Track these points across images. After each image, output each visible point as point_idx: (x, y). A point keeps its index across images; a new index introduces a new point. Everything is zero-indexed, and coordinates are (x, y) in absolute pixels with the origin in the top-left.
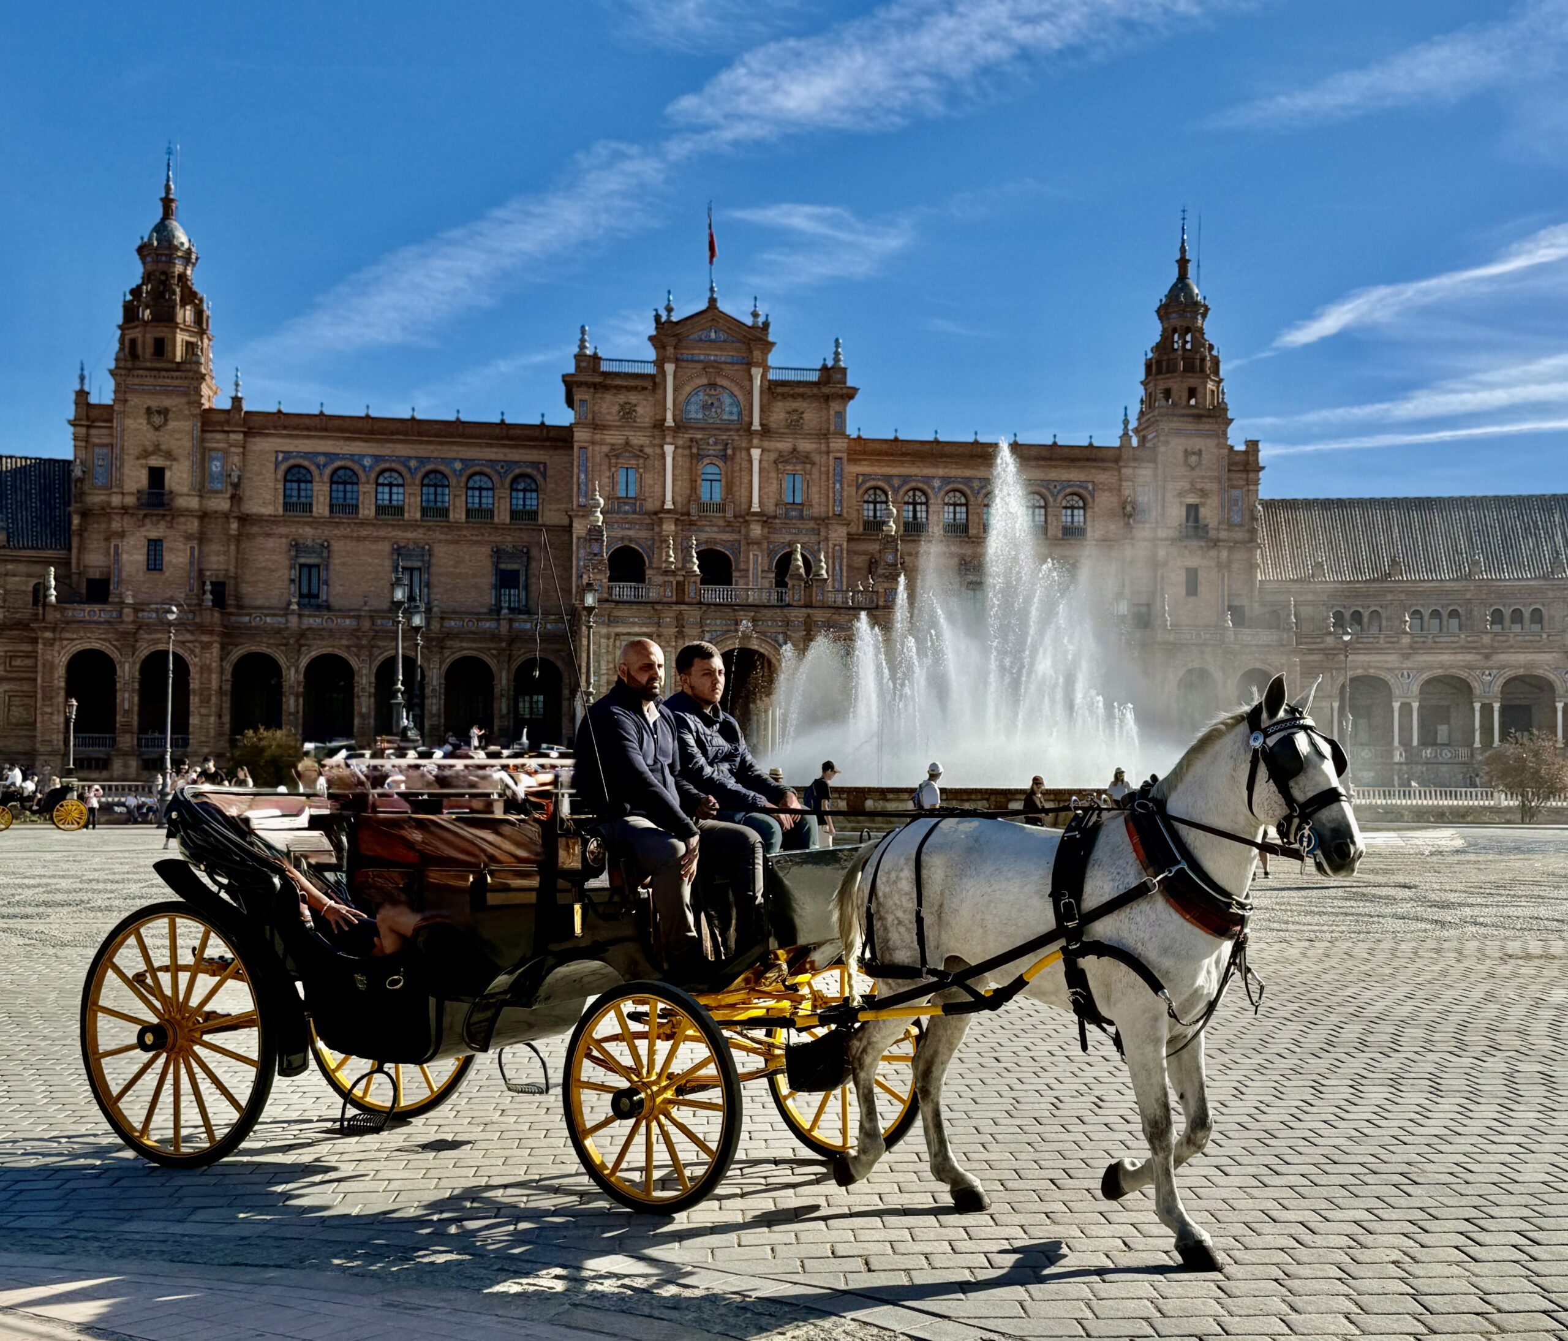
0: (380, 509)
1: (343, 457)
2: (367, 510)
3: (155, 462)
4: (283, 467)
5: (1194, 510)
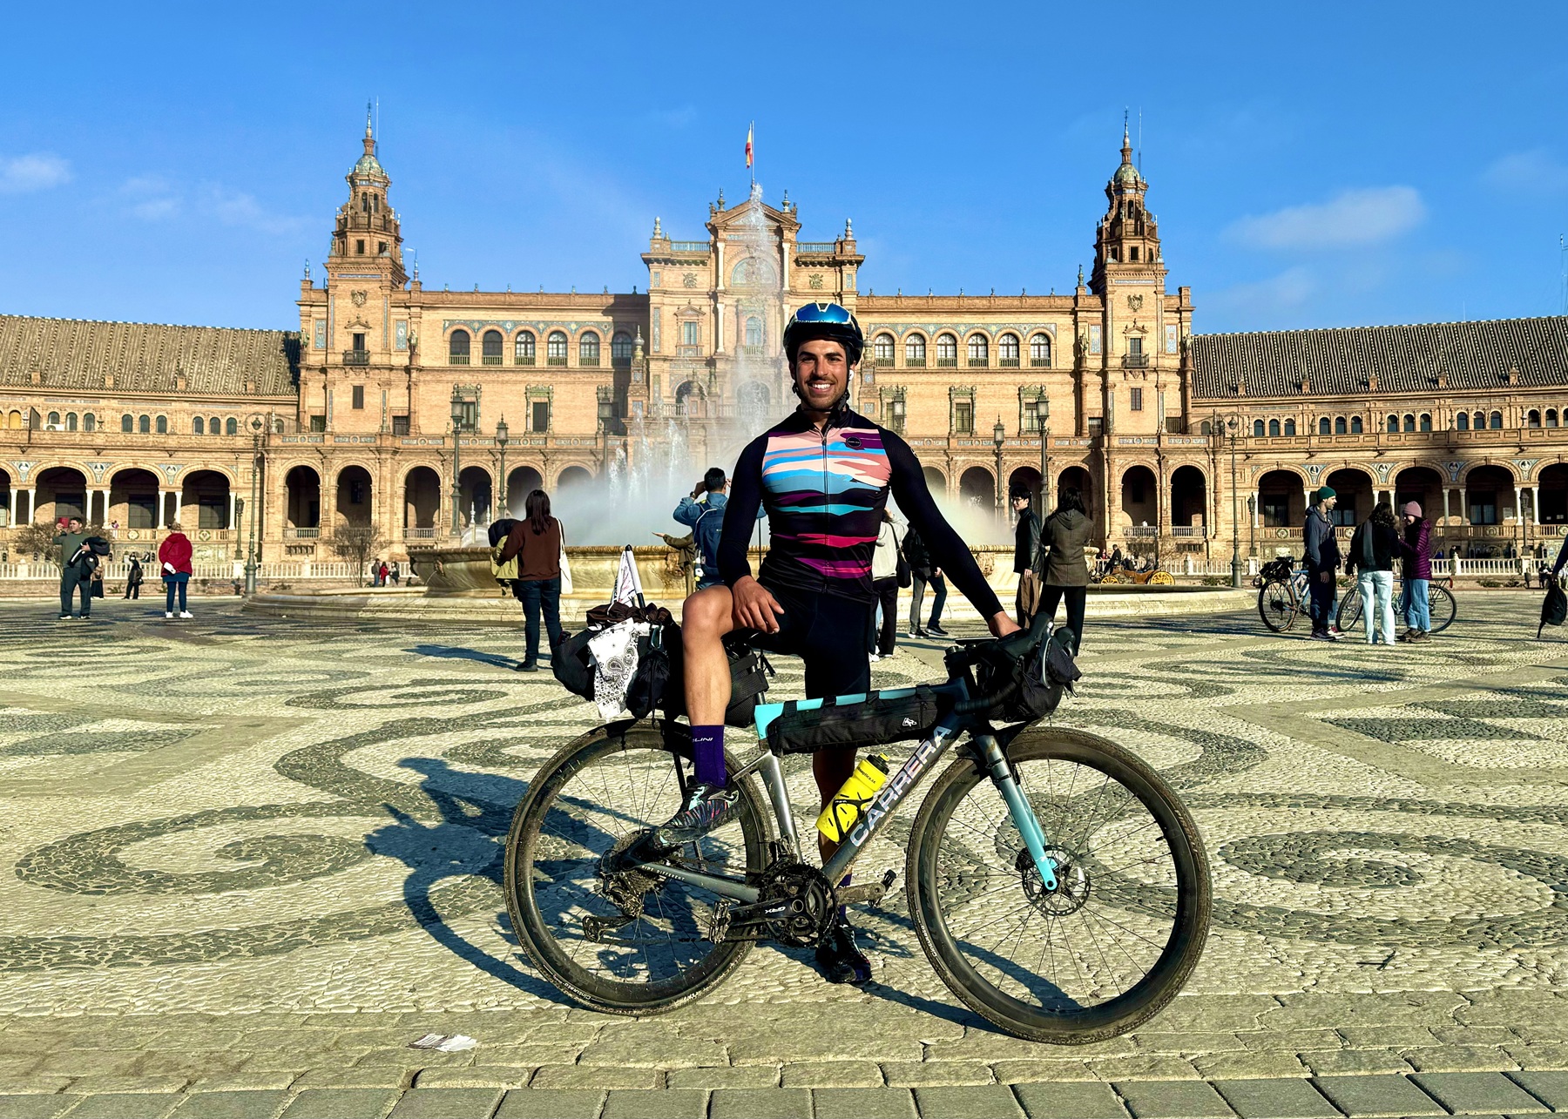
0: (519, 361)
1: (492, 323)
2: (508, 360)
3: (359, 330)
4: (450, 331)
5: (1137, 343)
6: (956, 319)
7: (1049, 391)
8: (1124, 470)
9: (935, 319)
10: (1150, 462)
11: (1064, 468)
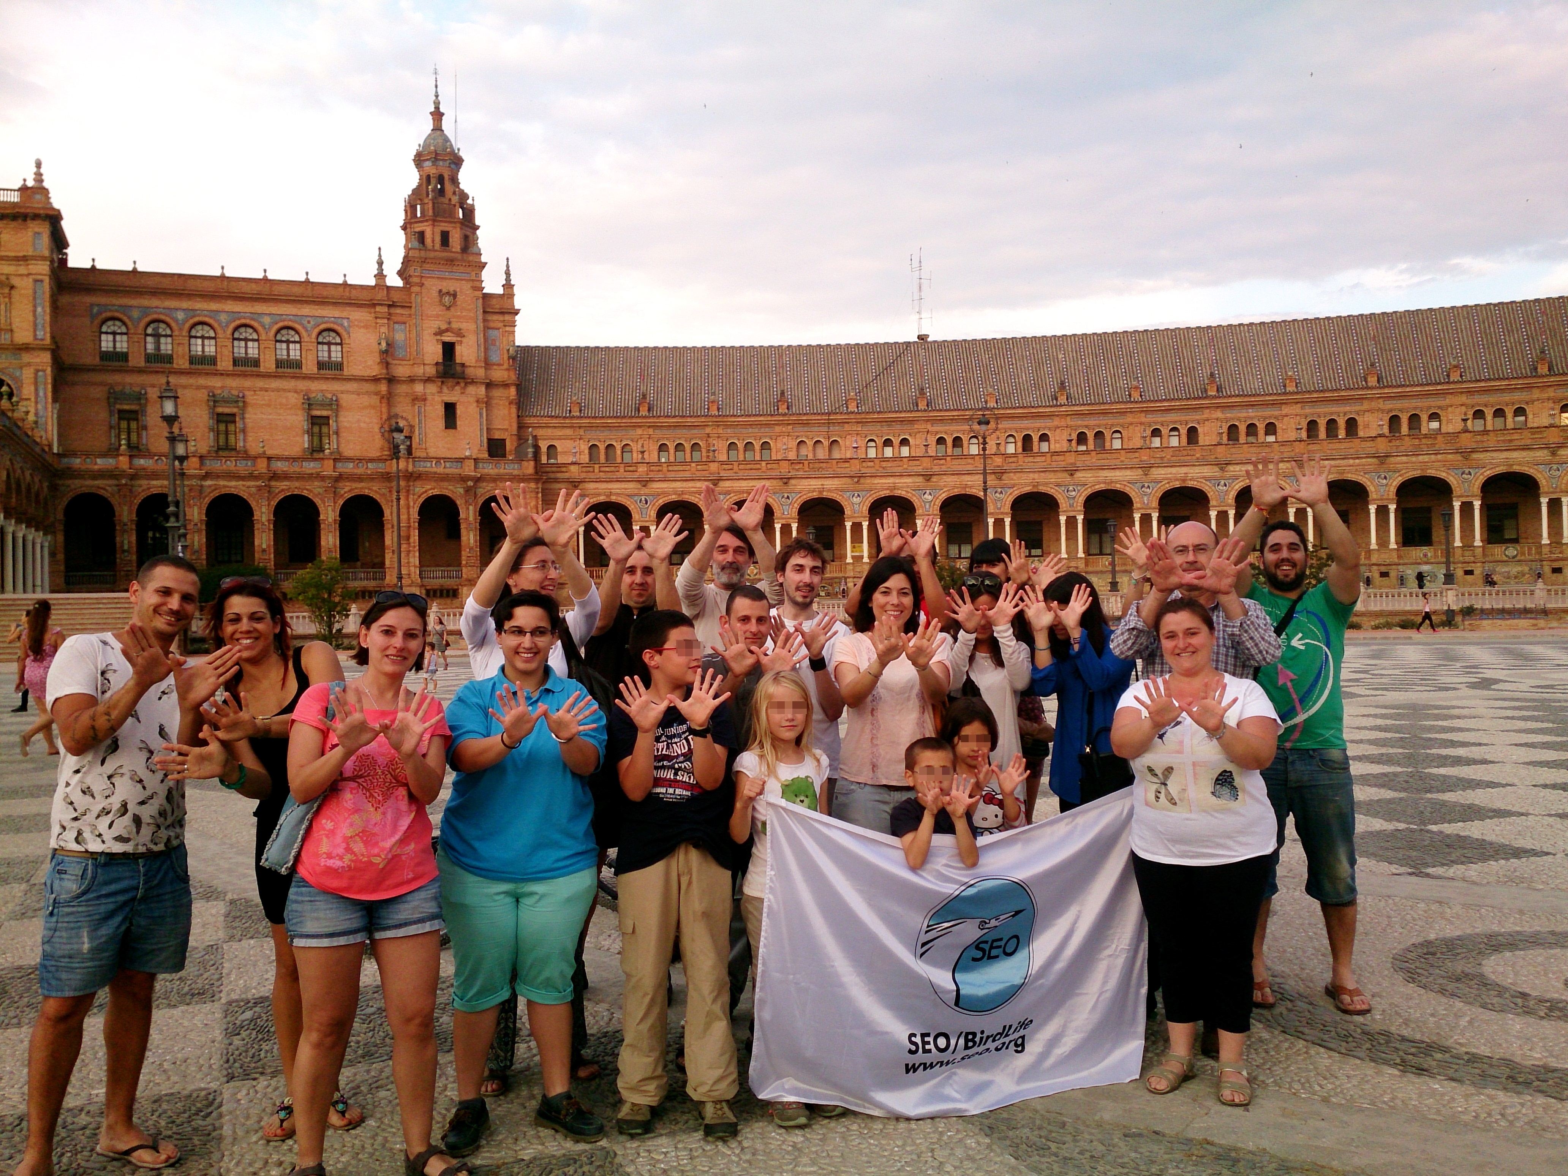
5: (449, 349)
6: (214, 306)
7: (345, 399)
8: (421, 500)
9: (185, 304)
10: (455, 491)
11: (348, 496)
